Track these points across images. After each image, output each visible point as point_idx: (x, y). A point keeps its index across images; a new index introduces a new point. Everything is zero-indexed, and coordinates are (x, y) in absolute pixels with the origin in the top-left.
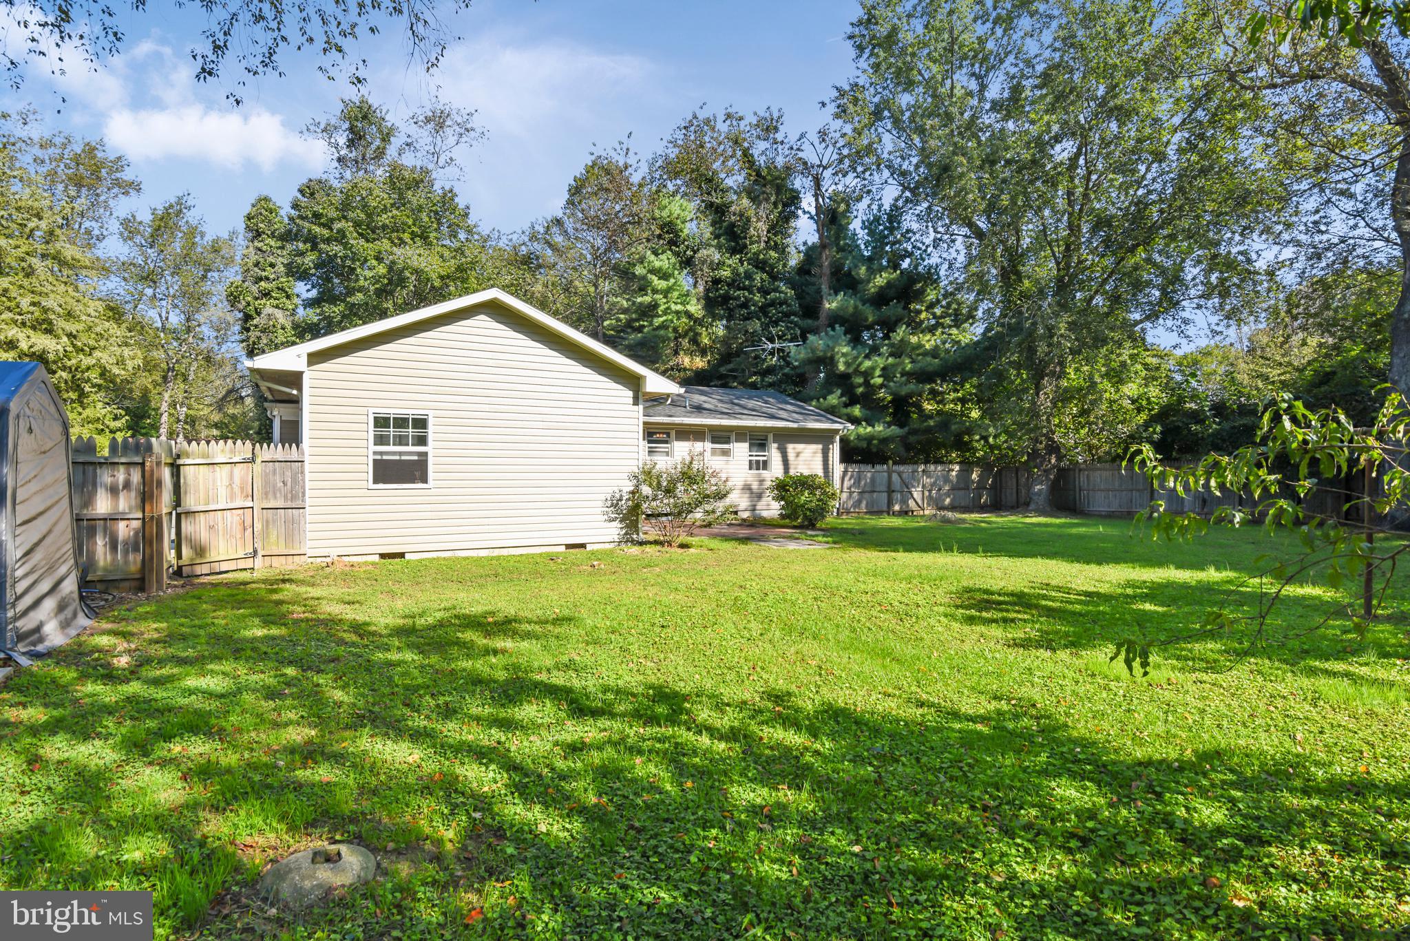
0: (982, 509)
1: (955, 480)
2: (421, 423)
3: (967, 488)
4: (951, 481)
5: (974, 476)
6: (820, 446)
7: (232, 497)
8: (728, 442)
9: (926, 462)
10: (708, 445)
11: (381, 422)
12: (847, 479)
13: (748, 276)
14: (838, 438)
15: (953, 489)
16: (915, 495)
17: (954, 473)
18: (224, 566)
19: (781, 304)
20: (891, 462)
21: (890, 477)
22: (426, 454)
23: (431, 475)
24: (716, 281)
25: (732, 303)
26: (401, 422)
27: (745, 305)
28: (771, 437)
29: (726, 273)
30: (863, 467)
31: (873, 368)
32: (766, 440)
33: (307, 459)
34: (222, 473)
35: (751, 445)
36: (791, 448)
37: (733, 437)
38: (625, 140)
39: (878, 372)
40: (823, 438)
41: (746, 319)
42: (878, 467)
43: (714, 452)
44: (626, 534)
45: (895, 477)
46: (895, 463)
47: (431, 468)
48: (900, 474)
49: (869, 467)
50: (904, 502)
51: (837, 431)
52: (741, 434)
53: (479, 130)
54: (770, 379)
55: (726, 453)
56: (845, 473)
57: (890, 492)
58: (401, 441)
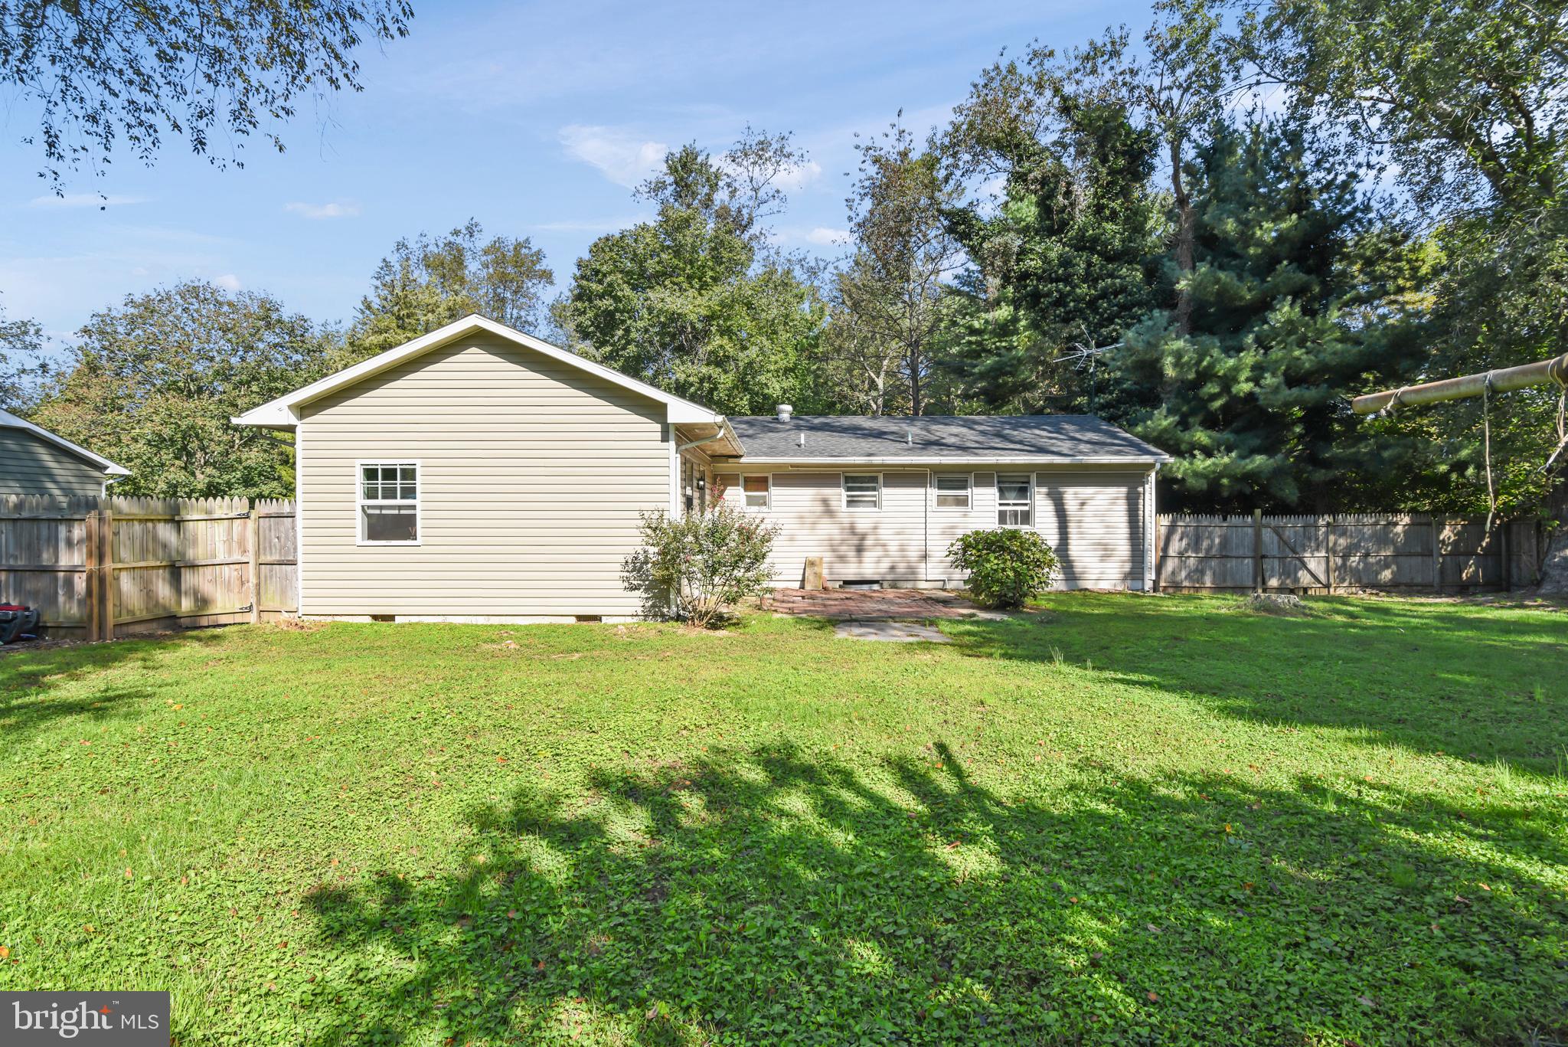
0: (1464, 590)
1: (1401, 539)
2: (409, 474)
3: (1428, 553)
4: (1393, 542)
5: (1447, 533)
6: (1123, 490)
7: (230, 552)
8: (965, 488)
9: (1334, 512)
10: (933, 493)
11: (370, 474)
12: (1176, 537)
13: (1066, 262)
14: (1153, 477)
15: (1397, 555)
16: (1312, 565)
17: (1399, 529)
18: (223, 620)
19: (1116, 294)
20: (1258, 512)
21: (1258, 535)
22: (414, 507)
23: (419, 532)
24: (1024, 276)
25: (1045, 301)
26: (390, 474)
27: (1060, 302)
28: (1034, 478)
29: (1033, 263)
30: (1205, 520)
31: (1236, 369)
32: (1028, 482)
33: (299, 515)
34: (220, 529)
35: (1001, 490)
36: (1072, 495)
37: (972, 480)
38: (895, 120)
39: (1245, 374)
40: (1128, 477)
41: (1066, 320)
42: (1234, 520)
43: (942, 501)
44: (653, 606)
45: (1267, 535)
46: (1265, 513)
47: (419, 523)
48: (1277, 531)
49: (1217, 520)
50: (1289, 572)
51: (1151, 466)
52: (983, 476)
53: (797, 153)
54: (1101, 399)
55: (962, 502)
56: (1171, 529)
57: (1259, 558)
58: (390, 493)
